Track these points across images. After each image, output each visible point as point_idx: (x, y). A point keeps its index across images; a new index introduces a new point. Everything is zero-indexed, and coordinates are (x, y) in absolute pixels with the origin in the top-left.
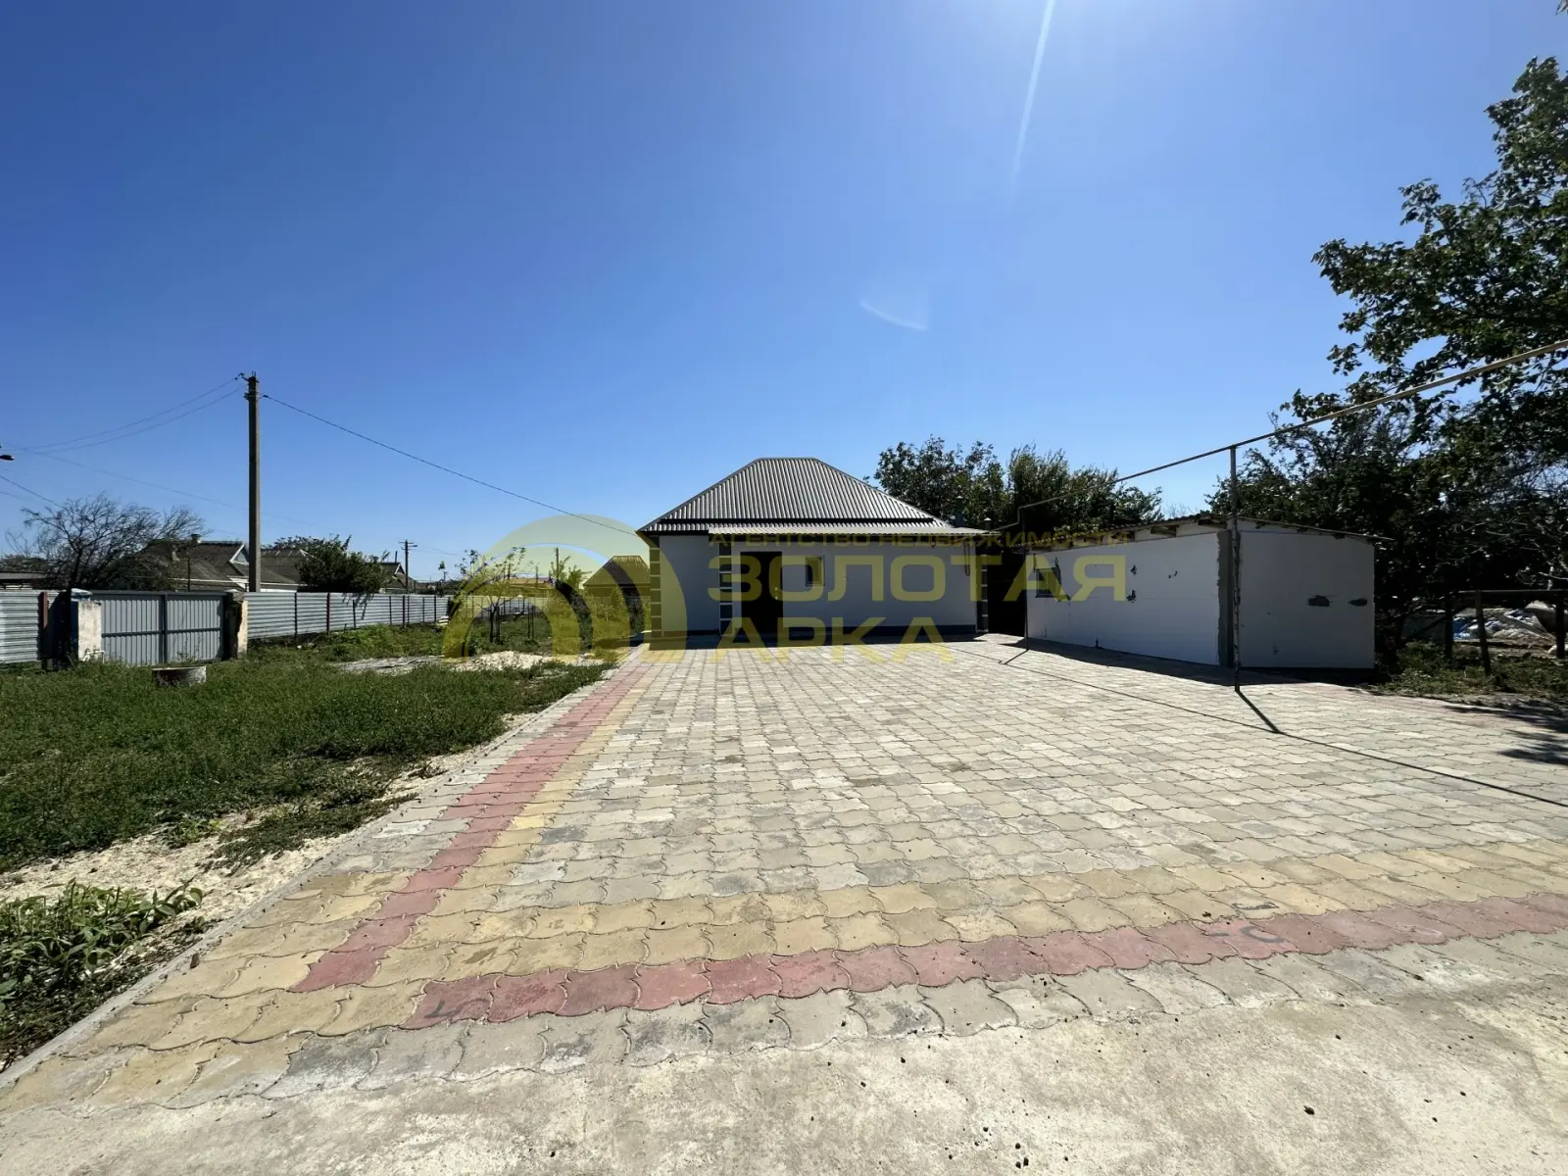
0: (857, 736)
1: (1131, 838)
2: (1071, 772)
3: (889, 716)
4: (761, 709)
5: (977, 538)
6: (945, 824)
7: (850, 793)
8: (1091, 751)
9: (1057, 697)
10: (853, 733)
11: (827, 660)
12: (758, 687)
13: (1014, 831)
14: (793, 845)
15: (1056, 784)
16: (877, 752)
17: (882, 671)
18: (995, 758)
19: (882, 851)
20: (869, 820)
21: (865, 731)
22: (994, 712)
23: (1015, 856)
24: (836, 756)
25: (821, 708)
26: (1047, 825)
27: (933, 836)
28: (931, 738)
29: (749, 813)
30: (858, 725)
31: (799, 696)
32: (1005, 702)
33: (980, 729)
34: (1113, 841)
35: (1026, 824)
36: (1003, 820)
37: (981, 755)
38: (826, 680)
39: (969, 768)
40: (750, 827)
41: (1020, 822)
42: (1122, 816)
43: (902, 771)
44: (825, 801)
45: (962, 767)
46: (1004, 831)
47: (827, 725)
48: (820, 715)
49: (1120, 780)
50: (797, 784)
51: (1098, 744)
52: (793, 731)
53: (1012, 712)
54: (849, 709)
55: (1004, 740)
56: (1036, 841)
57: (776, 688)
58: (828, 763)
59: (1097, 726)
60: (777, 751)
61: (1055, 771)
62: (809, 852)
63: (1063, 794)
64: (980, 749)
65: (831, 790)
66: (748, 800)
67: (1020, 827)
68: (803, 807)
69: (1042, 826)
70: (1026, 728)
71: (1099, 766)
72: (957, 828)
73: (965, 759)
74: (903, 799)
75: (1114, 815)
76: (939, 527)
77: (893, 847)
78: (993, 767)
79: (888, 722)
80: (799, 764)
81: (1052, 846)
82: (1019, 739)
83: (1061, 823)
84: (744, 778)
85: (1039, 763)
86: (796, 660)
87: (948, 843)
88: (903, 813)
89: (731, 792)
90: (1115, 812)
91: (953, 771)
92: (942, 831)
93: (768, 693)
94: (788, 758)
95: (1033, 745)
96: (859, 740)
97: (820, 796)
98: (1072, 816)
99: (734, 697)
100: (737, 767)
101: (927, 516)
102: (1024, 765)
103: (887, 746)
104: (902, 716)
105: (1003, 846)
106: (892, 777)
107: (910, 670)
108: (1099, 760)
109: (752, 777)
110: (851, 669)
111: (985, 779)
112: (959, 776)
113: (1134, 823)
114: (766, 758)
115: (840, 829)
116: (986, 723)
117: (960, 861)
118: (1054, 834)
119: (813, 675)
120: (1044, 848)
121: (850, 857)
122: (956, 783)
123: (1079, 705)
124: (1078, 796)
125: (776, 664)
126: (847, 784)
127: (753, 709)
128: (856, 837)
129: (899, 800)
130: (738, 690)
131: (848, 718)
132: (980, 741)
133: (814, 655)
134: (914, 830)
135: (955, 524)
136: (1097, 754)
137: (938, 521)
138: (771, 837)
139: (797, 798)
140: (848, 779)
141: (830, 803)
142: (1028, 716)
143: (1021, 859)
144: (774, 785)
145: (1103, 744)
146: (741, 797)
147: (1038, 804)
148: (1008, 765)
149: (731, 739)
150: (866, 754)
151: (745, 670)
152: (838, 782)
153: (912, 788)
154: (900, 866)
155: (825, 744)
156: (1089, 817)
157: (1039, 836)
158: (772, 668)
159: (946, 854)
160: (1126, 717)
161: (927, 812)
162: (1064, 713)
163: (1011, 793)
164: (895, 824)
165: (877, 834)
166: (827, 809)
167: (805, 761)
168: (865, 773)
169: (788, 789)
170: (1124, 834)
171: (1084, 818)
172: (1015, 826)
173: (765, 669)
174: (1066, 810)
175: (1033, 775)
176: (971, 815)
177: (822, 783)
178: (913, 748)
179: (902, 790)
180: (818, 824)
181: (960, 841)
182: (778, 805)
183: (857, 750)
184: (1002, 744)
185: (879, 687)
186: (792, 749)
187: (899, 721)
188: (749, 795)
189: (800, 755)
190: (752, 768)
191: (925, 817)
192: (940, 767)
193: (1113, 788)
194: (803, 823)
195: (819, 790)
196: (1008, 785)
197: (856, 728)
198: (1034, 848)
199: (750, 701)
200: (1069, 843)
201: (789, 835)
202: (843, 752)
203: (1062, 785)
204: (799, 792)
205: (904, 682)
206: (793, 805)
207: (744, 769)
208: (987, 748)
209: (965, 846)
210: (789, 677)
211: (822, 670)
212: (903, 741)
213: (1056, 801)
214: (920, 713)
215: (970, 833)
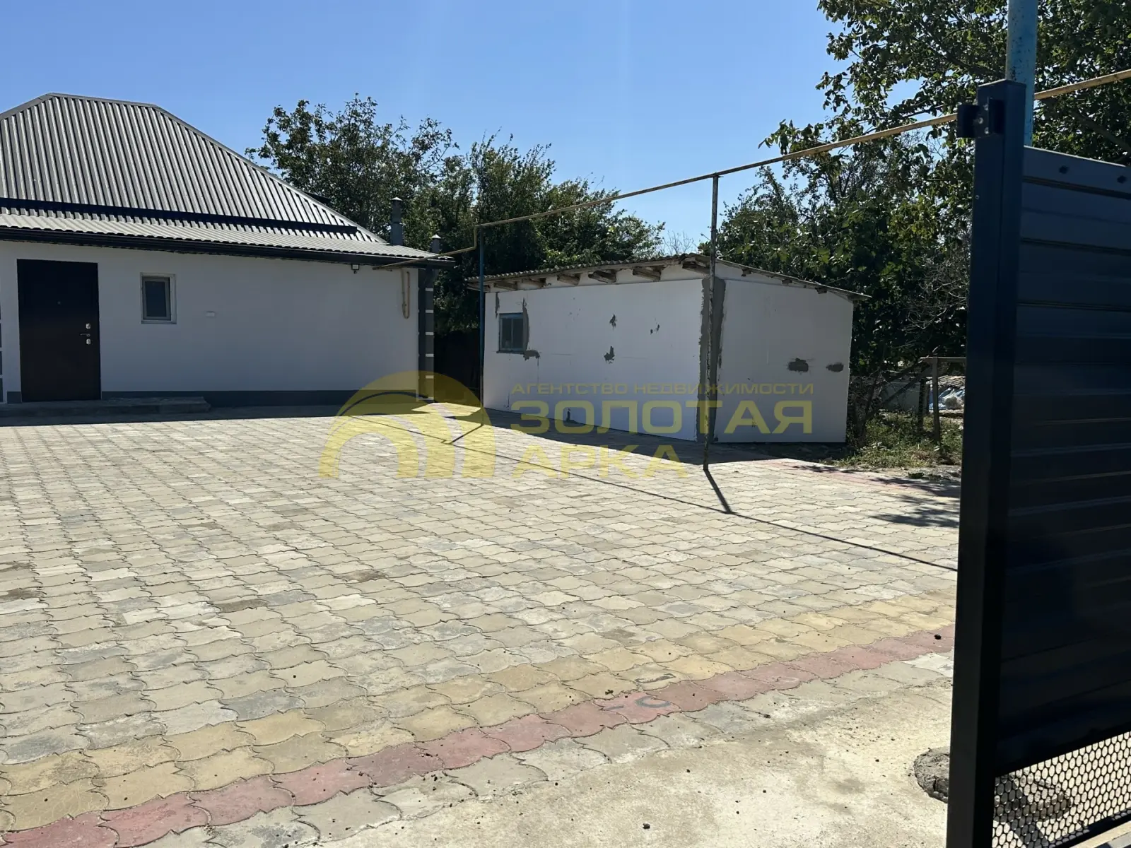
0: (227, 548)
1: (556, 631)
2: (506, 570)
3: (278, 519)
4: (65, 521)
5: (421, 264)
6: (344, 641)
7: (214, 621)
8: (533, 545)
9: (508, 485)
10: (221, 546)
11: (179, 442)
12: (58, 488)
13: (428, 639)
14: (127, 691)
15: (485, 583)
16: (259, 566)
17: (270, 457)
18: (419, 561)
19: (257, 682)
20: (241, 649)
21: (238, 541)
22: (426, 506)
23: (424, 666)
24: (194, 577)
25: (170, 514)
26: (467, 626)
27: (326, 657)
28: (336, 542)
29: (56, 662)
30: (230, 534)
31: (133, 497)
32: (441, 493)
33: (407, 527)
34: (536, 636)
35: (441, 630)
36: (417, 630)
37: (401, 559)
38: (177, 473)
39: (383, 576)
40: (59, 678)
41: (436, 629)
42: (552, 610)
43: (292, 587)
44: (177, 635)
45: (375, 575)
46: (416, 641)
47: (180, 537)
48: (169, 523)
49: (559, 573)
50: (131, 617)
51: (544, 536)
52: (124, 548)
53: (449, 505)
54: (215, 513)
55: (433, 538)
56: (451, 647)
57: (93, 489)
58: (183, 587)
59: (545, 515)
60: (98, 577)
61: (488, 571)
62: (152, 696)
63: (491, 595)
64: (402, 552)
65: (184, 620)
66: (53, 645)
67: (436, 634)
68: (141, 644)
69: (462, 631)
70: (464, 524)
71: (539, 561)
72: (358, 643)
73: (378, 565)
74: (290, 621)
75: (543, 610)
76: (365, 242)
77: (272, 676)
78: (415, 571)
79: (276, 527)
80: (135, 592)
81: (469, 649)
82: (449, 537)
83: (484, 624)
84: (44, 617)
85: (468, 563)
86: (125, 444)
87: (345, 661)
88: (288, 636)
89: (23, 637)
90: (545, 607)
91: (361, 581)
92: (339, 650)
93: (79, 495)
94: (118, 584)
95: (468, 543)
96: (231, 553)
97: (170, 628)
98: (499, 615)
99: (16, 503)
100: (32, 604)
101: (347, 223)
102: (452, 566)
103: (271, 559)
104: (300, 517)
105: (412, 657)
106: (276, 596)
107: (313, 454)
108: (539, 554)
109: (57, 615)
110: (219, 456)
111: (402, 586)
112: (370, 586)
113: (562, 616)
114: (81, 587)
115: (198, 665)
116: (412, 520)
117: (357, 680)
118: (475, 637)
119: (156, 467)
120: (459, 653)
121: (210, 694)
122: (364, 594)
123: (532, 492)
124: (510, 594)
125: (89, 451)
126: (211, 609)
127: (52, 521)
128: (219, 671)
129: (284, 622)
130: (21, 494)
131: (213, 525)
132: (404, 543)
133: (155, 436)
134: (301, 653)
135: (390, 240)
136: (540, 547)
137: (365, 232)
138: (94, 685)
139: (133, 634)
140: (211, 604)
141: (184, 636)
142: (469, 508)
143: (431, 668)
144: (96, 621)
145: (552, 535)
146: (42, 643)
147: (462, 608)
148: (431, 567)
149: (16, 566)
150: (239, 572)
151: (32, 462)
152: (196, 608)
153: (304, 606)
154: (280, 695)
155: (176, 562)
156: (515, 615)
157: (457, 641)
158: (84, 458)
159: (341, 673)
160: (583, 504)
161: (322, 631)
162: (511, 503)
163: (431, 600)
164: (276, 650)
165: (250, 664)
166: (179, 643)
167: (144, 586)
168: (236, 593)
169: (118, 625)
170: (549, 628)
171: (510, 617)
172: (430, 633)
173: (70, 460)
174: (490, 610)
175: (462, 575)
176: (378, 629)
177: (171, 613)
178: (309, 558)
179: (289, 611)
180: (169, 662)
181: (360, 658)
182: (104, 646)
183: (226, 567)
184: (429, 544)
185: (264, 480)
186: (124, 573)
187: (292, 525)
188: (54, 638)
189: (136, 579)
190: (59, 602)
191: (317, 637)
192: (345, 578)
193: (548, 582)
194: (142, 664)
195: (167, 621)
196: (429, 591)
197: (228, 538)
198: (448, 654)
199: (46, 509)
200: (489, 644)
201: (123, 681)
202: (205, 570)
203: (493, 584)
204: (136, 626)
205: (304, 473)
206: (126, 644)
207: (44, 606)
208: (412, 549)
209: (365, 663)
210: (113, 470)
211: (172, 458)
212: (296, 550)
213: (482, 602)
214: (323, 512)
215: (375, 647)
